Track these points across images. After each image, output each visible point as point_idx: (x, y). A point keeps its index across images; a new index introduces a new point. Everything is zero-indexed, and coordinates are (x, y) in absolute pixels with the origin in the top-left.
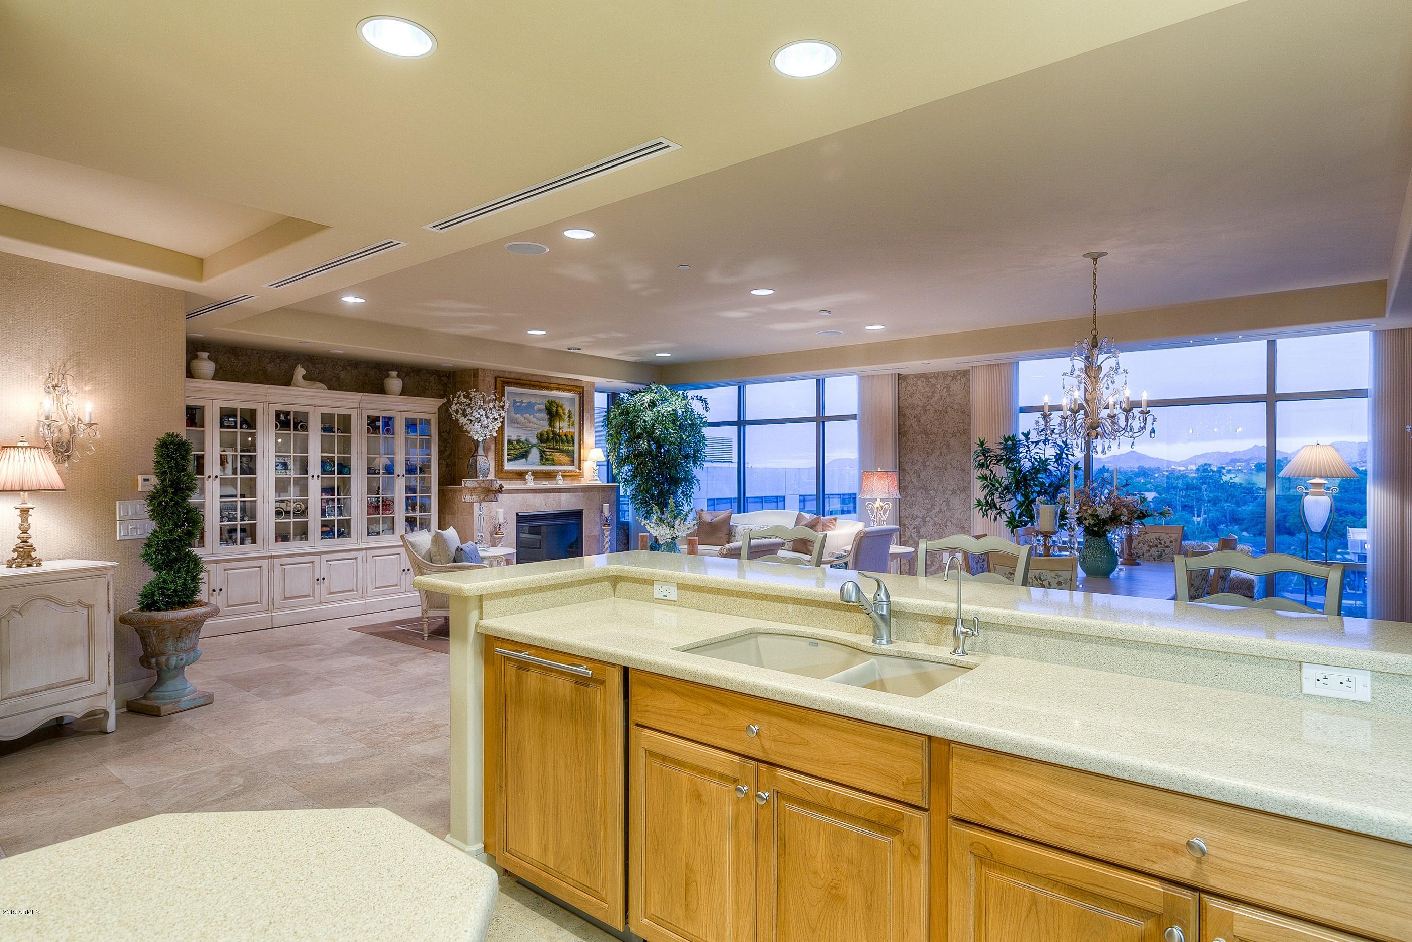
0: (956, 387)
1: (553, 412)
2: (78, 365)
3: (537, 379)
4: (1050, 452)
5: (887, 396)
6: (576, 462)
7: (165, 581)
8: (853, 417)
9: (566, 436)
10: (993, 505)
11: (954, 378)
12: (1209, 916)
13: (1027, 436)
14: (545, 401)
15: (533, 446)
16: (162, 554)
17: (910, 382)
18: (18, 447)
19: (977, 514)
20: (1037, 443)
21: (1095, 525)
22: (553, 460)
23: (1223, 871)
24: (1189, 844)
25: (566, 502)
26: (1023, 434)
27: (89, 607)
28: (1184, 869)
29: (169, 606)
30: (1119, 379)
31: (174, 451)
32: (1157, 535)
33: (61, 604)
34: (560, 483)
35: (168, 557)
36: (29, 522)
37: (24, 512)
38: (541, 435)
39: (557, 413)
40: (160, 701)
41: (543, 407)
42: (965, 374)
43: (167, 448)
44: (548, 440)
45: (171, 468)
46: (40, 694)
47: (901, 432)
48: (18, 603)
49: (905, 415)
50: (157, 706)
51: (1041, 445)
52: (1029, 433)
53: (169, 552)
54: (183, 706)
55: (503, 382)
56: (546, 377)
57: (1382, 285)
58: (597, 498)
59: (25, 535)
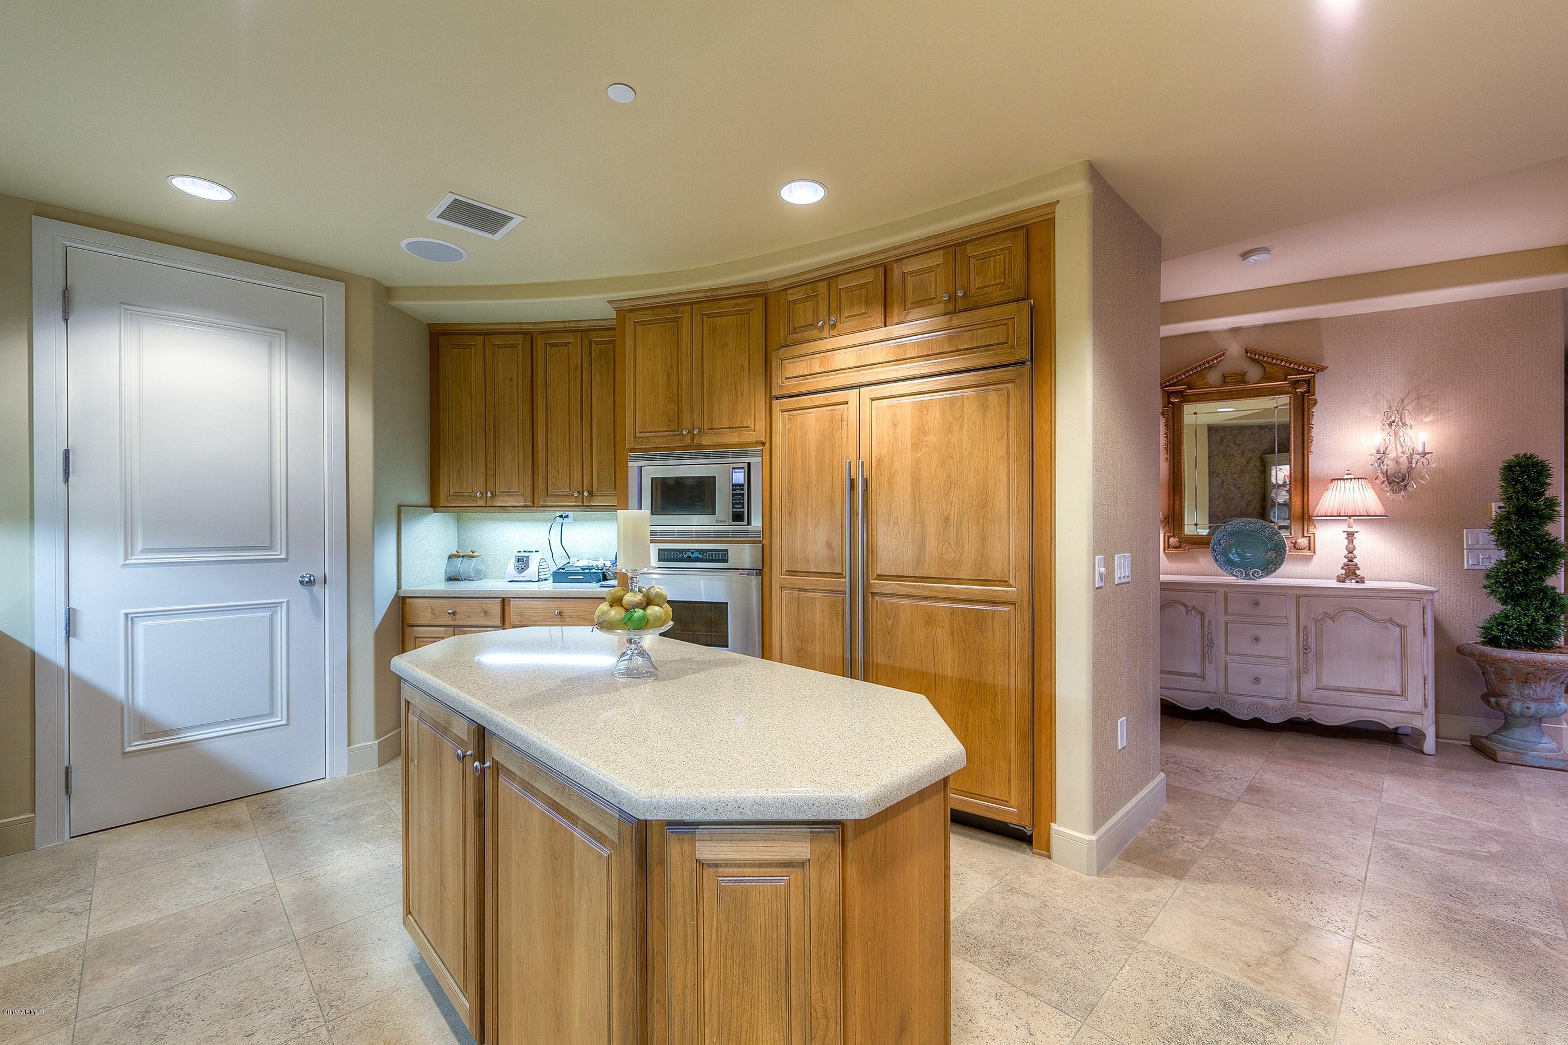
2: (1418, 398)
7: (1507, 617)
16: (1504, 587)
18: (1344, 479)
27: (1402, 627)
29: (1511, 645)
31: (1520, 474)
33: (1371, 619)
35: (1512, 590)
36: (1355, 544)
37: (1350, 536)
40: (1500, 746)
43: (1513, 472)
45: (1517, 492)
46: (1351, 694)
48: (1330, 611)
50: (1493, 749)
53: (1512, 585)
54: (1529, 760)
59: (1350, 555)
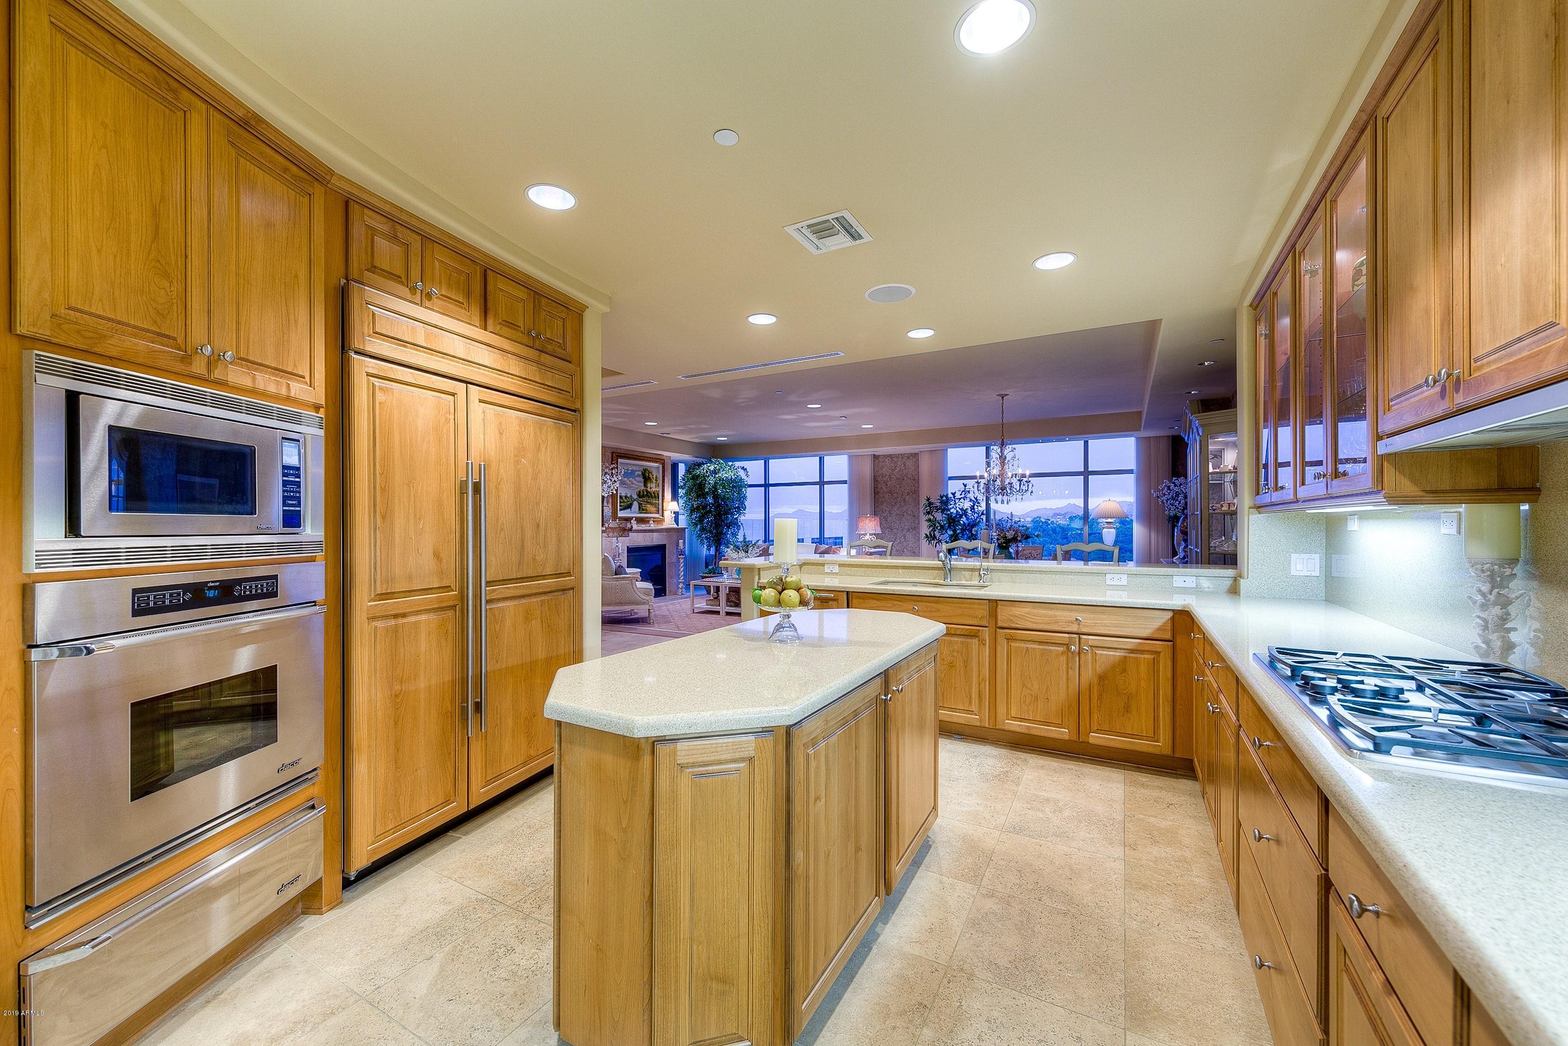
0: (910, 463)
1: (646, 478)
3: (637, 454)
4: (967, 505)
5: (867, 469)
6: (660, 511)
8: (845, 482)
9: (654, 493)
10: (934, 538)
11: (908, 458)
12: (1082, 641)
13: (953, 494)
14: (642, 469)
15: (634, 500)
17: (881, 460)
19: (924, 543)
20: (960, 499)
21: (1004, 543)
22: (647, 510)
23: (1086, 626)
24: (1076, 619)
25: (655, 540)
26: (952, 493)
28: (1074, 628)
30: (1016, 463)
32: (1030, 551)
34: (653, 526)
38: (639, 492)
39: (649, 478)
41: (640, 473)
42: (915, 455)
44: (643, 496)
47: (876, 492)
49: (877, 481)
51: (962, 500)
52: (955, 493)
55: (618, 456)
56: (642, 452)
57: (1140, 414)
58: (674, 535)
